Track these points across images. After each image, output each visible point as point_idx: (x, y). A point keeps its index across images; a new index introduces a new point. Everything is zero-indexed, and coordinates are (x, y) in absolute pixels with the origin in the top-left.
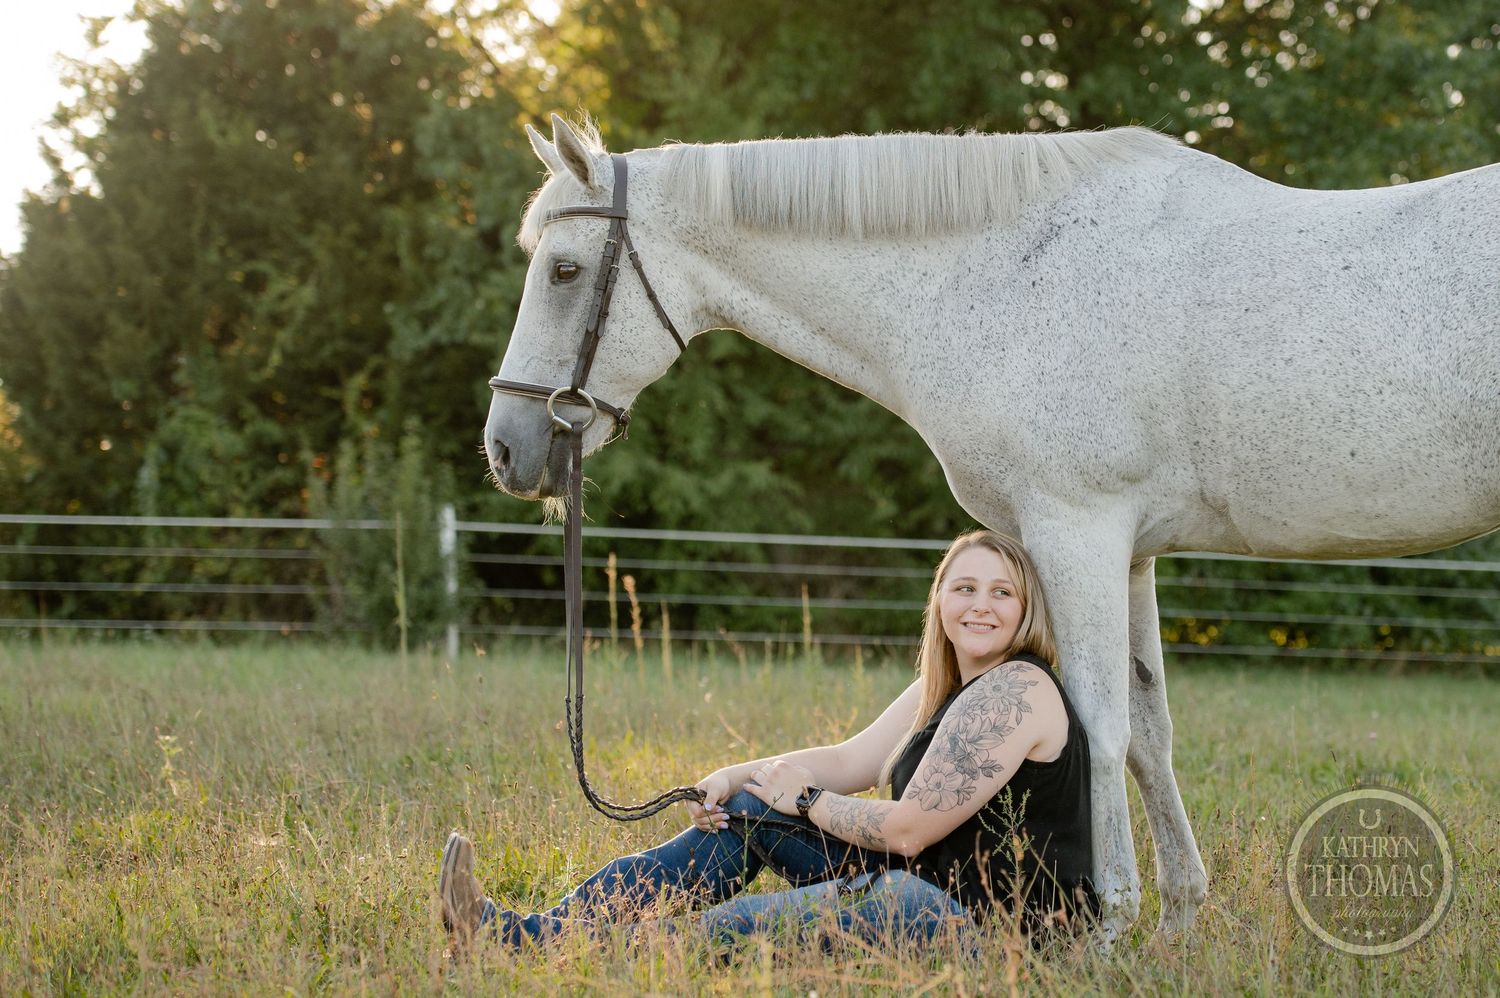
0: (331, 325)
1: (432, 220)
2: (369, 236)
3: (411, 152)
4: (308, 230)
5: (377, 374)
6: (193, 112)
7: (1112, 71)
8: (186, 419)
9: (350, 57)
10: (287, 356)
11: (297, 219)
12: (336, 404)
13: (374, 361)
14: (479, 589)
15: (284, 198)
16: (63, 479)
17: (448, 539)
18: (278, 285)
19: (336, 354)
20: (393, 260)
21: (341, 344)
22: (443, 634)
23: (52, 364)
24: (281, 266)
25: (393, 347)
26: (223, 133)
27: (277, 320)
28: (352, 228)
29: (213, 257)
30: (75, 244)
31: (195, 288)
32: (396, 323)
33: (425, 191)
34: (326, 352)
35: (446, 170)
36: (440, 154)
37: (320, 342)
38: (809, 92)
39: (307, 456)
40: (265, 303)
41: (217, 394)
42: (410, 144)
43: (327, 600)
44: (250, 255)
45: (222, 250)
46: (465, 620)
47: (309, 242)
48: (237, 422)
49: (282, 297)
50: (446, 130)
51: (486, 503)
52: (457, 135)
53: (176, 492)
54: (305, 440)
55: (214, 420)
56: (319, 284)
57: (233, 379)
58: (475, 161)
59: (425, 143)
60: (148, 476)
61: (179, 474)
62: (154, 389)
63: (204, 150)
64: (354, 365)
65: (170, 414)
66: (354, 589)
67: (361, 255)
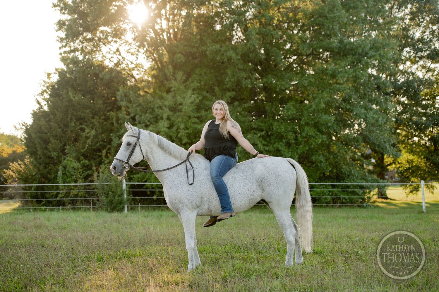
0: (99, 139)
1: (120, 115)
2: (107, 119)
3: (116, 100)
4: (93, 118)
5: (109, 149)
6: (68, 93)
7: (270, 76)
8: (68, 160)
9: (102, 79)
10: (89, 145)
11: (91, 115)
12: (100, 156)
13: (108, 146)
14: (131, 197)
15: (88, 111)
16: (42, 174)
17: (124, 186)
18: (87, 131)
19: (100, 145)
20: (113, 124)
21: (101, 143)
22: (124, 207)
23: (38, 149)
24: (87, 126)
25: (112, 143)
26: (74, 97)
27: (87, 138)
28: (103, 117)
29: (73, 124)
30: (43, 122)
31: (69, 131)
32: (113, 138)
33: (119, 108)
34: (98, 144)
35: (123, 103)
36: (122, 100)
37: (97, 142)
38: (202, 83)
39: (94, 168)
40: (84, 135)
41: (74, 154)
42: (115, 97)
43: (98, 200)
44: (81, 124)
45: (75, 123)
46: (129, 203)
47: (94, 121)
48: (79, 161)
49: (88, 133)
50: (123, 95)
51: (134, 177)
52: (125, 96)
53: (66, 177)
54: (94, 165)
55: (74, 160)
56: (96, 130)
57: (78, 151)
58: (130, 102)
59: (118, 98)
60: (60, 173)
61: (67, 172)
62: (61, 154)
63: (70, 101)
64: (104, 147)
65: (65, 159)
66: (103, 198)
67: (105, 123)
